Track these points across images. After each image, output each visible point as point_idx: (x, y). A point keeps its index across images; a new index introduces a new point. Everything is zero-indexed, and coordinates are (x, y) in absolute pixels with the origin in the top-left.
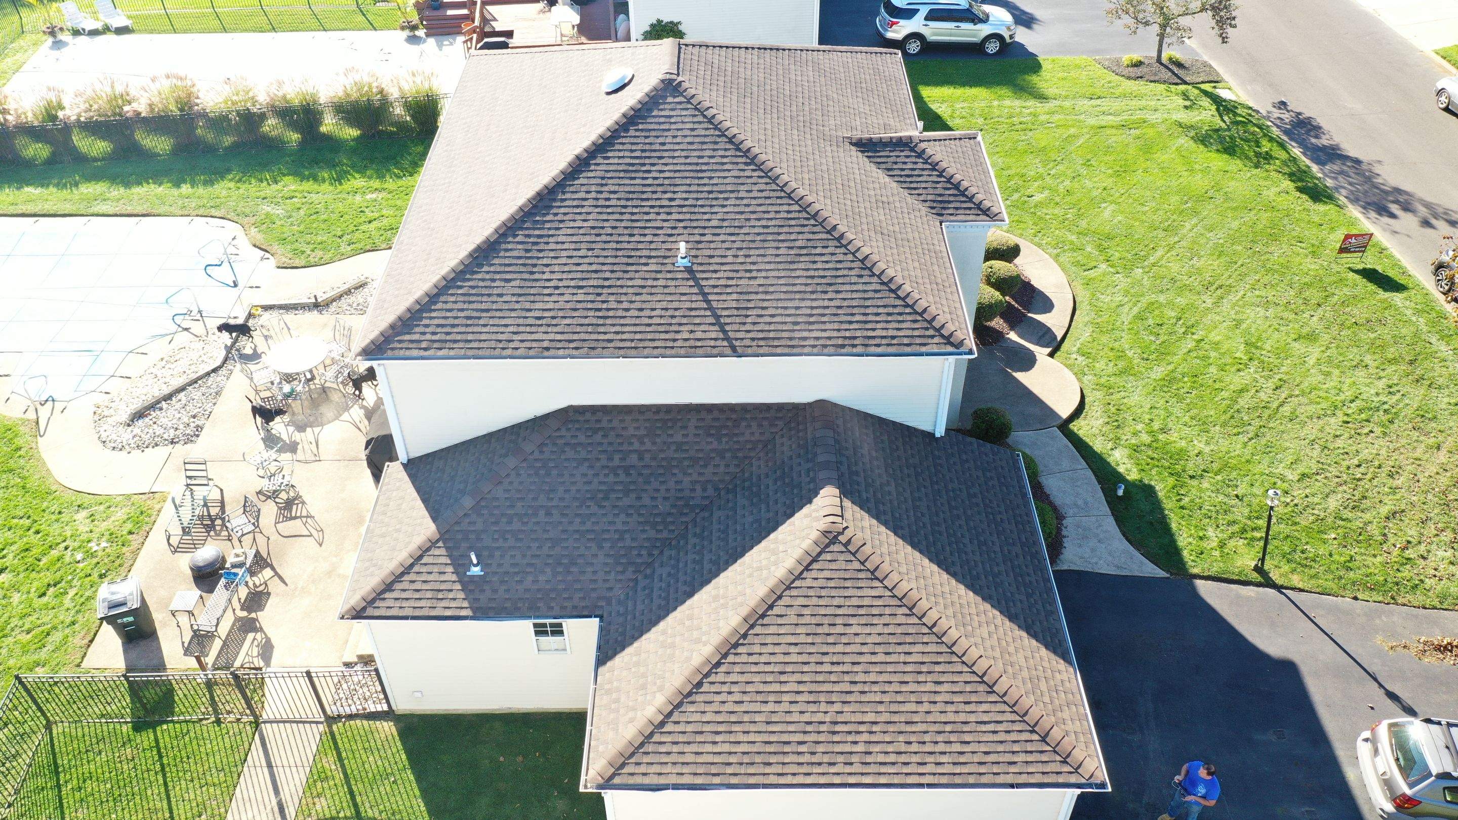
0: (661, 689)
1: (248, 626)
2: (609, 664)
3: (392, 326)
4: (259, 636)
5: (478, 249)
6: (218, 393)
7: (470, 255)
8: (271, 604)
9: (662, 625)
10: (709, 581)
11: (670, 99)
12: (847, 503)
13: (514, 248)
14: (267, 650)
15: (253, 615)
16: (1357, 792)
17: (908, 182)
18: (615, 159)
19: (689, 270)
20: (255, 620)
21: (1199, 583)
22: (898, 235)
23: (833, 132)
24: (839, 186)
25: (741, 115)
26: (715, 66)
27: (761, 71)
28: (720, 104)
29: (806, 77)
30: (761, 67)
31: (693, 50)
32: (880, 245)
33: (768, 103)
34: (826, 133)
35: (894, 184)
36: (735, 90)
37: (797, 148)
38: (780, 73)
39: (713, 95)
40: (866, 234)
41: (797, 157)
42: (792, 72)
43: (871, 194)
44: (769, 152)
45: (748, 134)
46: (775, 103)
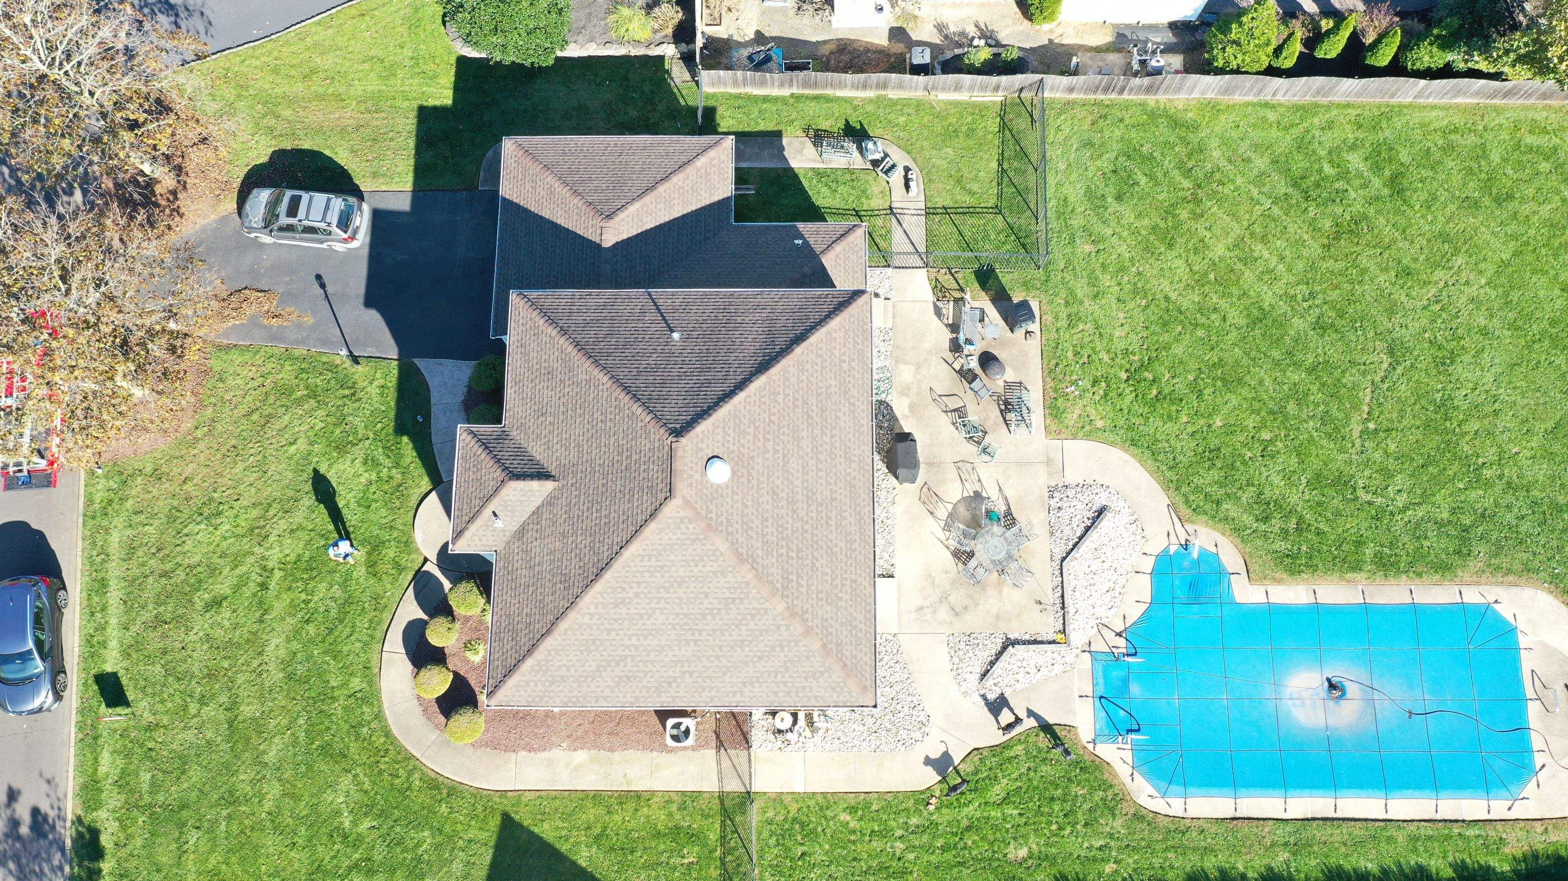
0: (698, 170)
1: (954, 328)
2: (726, 196)
3: (850, 303)
4: (946, 322)
5: (803, 340)
6: (1052, 534)
7: (808, 338)
8: (947, 345)
9: (699, 206)
10: (674, 219)
11: (678, 426)
12: (598, 241)
13: (781, 342)
14: (938, 312)
15: (954, 335)
16: (370, 225)
17: (520, 451)
18: (718, 389)
19: (672, 331)
20: (952, 332)
21: (396, 357)
22: (537, 380)
23: (565, 482)
24: (570, 406)
25: (630, 436)
26: (646, 490)
27: (612, 522)
28: (644, 436)
29: (578, 552)
30: (611, 530)
31: (661, 496)
32: (552, 357)
33: (610, 476)
34: (571, 476)
35: (529, 449)
36: (633, 469)
37: (594, 431)
38: (597, 535)
39: (648, 445)
40: (560, 362)
41: (595, 416)
42: (588, 548)
43: (549, 419)
44: (614, 404)
45: (627, 412)
46: (605, 481)
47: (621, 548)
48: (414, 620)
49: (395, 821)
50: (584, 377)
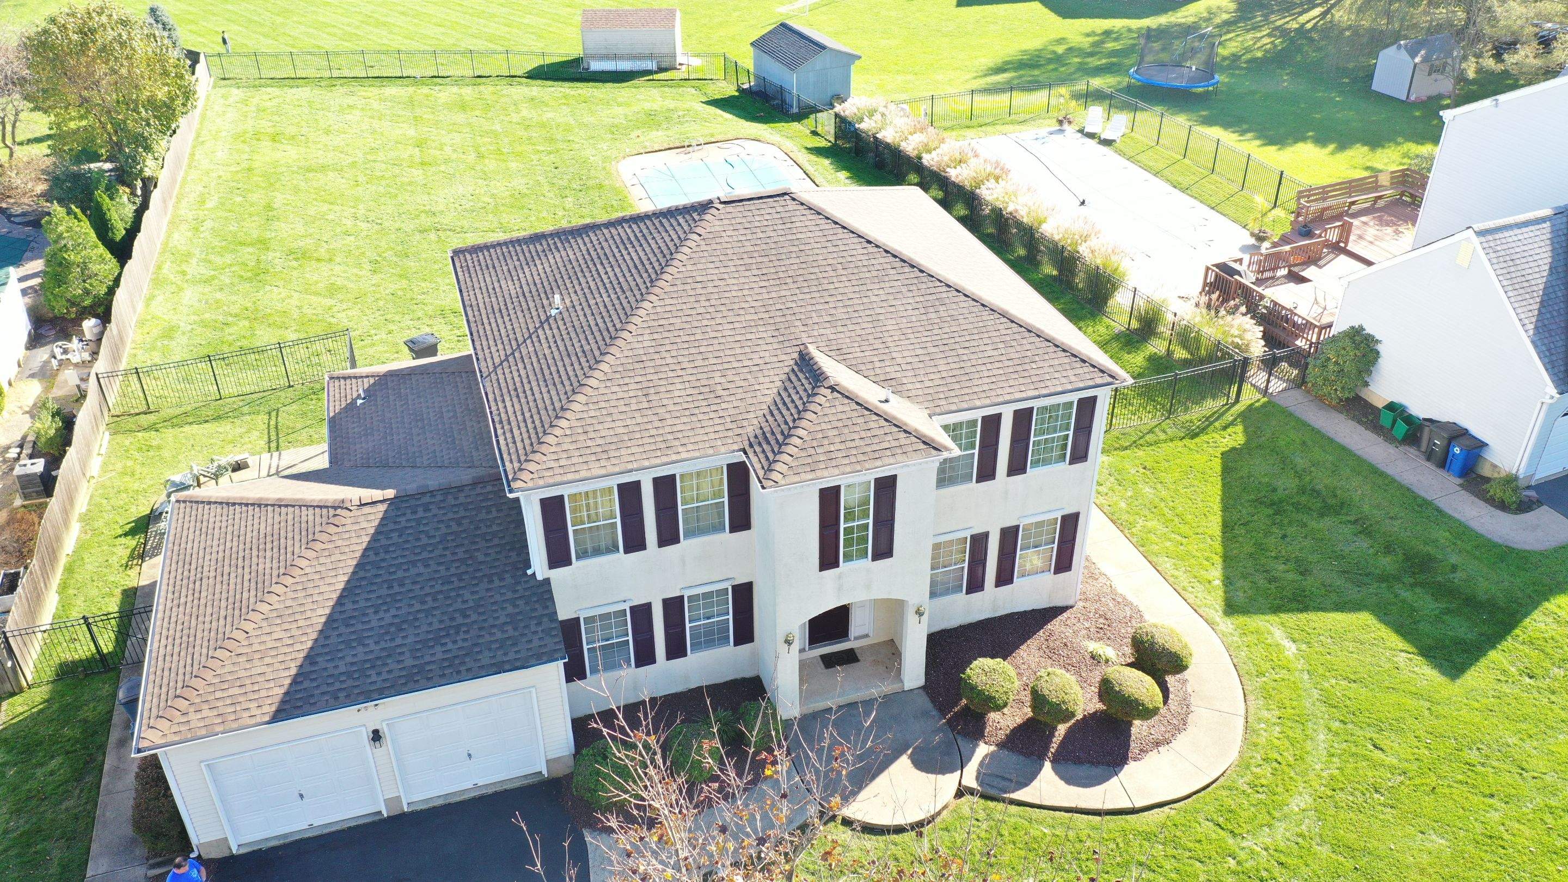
3: (475, 246)
22: (661, 410)
23: (804, 335)
24: (693, 351)
25: (722, 258)
26: (789, 225)
27: (840, 260)
28: (718, 240)
29: (891, 297)
30: (850, 259)
31: (792, 205)
32: (620, 395)
33: (781, 275)
34: (793, 330)
35: (769, 400)
36: (764, 247)
37: (723, 308)
38: (862, 275)
39: (729, 233)
40: (627, 380)
41: (702, 310)
42: (882, 285)
43: (718, 380)
44: (681, 287)
45: (689, 268)
46: (789, 280)
47: (869, 242)
48: (1062, 778)
49: (1345, 723)
50: (646, 337)
